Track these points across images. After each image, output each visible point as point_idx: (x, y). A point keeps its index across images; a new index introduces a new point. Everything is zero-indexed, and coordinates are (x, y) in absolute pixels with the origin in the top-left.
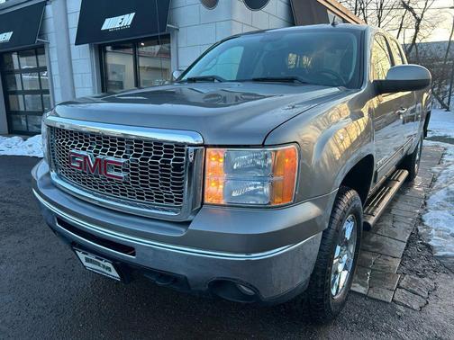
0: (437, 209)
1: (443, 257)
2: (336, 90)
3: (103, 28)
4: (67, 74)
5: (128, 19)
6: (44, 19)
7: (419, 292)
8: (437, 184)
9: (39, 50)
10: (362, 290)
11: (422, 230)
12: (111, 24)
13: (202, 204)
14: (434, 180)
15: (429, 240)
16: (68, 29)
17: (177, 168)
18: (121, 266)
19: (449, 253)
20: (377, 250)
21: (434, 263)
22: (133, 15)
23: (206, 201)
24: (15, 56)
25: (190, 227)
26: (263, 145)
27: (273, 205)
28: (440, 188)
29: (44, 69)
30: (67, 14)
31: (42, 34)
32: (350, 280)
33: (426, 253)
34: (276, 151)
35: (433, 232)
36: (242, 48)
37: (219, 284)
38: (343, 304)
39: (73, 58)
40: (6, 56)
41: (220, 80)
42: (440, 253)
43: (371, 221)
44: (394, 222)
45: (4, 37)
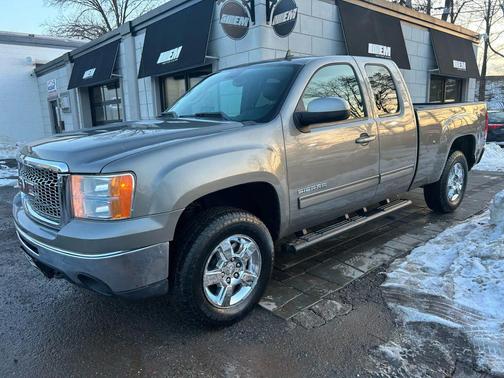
1: (389, 288)
3: (159, 62)
4: (135, 105)
5: (176, 53)
6: (118, 56)
11: (396, 262)
15: (392, 272)
22: (180, 48)
23: (75, 215)
25: (59, 233)
26: (100, 174)
27: (114, 219)
30: (135, 49)
31: (117, 69)
35: (404, 264)
37: (83, 277)
40: (95, 90)
42: (386, 285)
44: (377, 253)
45: (89, 73)
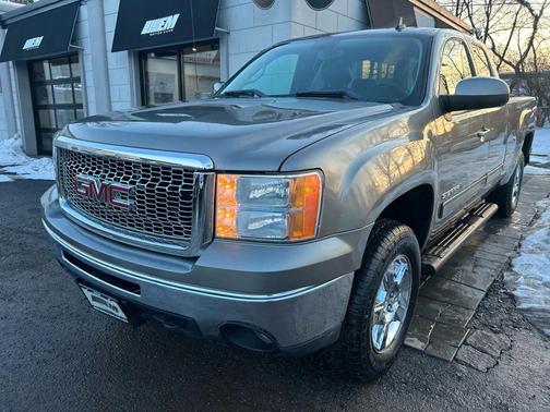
0: (532, 252)
1: (529, 310)
2: (388, 107)
3: (143, 32)
5: (170, 22)
6: (78, 22)
7: (489, 351)
8: (540, 222)
9: (72, 58)
10: (418, 345)
11: (507, 277)
12: (152, 27)
13: (214, 237)
14: (537, 217)
15: (515, 289)
16: (104, 33)
17: (186, 196)
18: (127, 305)
19: (536, 305)
20: (448, 299)
21: (516, 316)
22: (177, 16)
23: (217, 235)
24: (46, 65)
25: (197, 263)
26: (279, 172)
27: (292, 240)
28: (540, 227)
29: (78, 80)
30: (103, 16)
31: (75, 40)
32: (403, 333)
33: (508, 304)
34: (295, 179)
35: (521, 279)
36: (297, 56)
37: (231, 328)
38: (391, 360)
39: (110, 67)
40: (36, 66)
41: (261, 95)
42: (524, 306)
43: (436, 264)
44: (475, 266)
45: (33, 43)
